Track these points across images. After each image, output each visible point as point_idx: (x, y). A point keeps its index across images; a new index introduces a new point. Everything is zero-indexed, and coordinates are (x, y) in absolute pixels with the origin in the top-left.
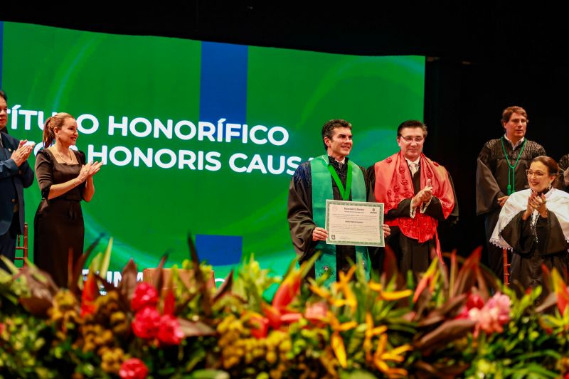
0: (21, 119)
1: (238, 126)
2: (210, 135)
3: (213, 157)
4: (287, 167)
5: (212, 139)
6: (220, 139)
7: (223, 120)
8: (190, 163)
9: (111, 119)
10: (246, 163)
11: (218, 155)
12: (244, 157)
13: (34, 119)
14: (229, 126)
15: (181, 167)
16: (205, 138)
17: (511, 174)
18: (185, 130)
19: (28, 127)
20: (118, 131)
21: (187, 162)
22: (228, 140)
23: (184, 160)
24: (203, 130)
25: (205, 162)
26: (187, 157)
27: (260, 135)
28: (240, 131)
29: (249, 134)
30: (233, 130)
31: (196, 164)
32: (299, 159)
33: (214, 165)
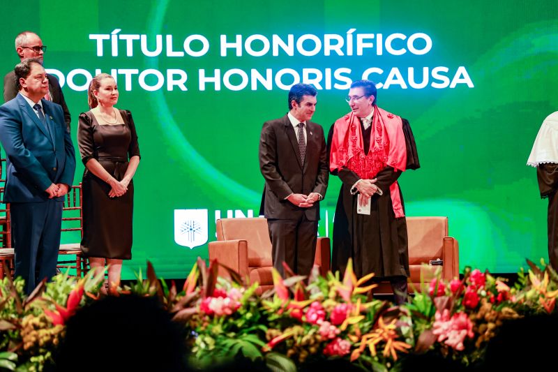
0: (122, 45)
2: (337, 49)
3: (342, 74)
6: (350, 52)
7: (352, 30)
8: (316, 83)
9: (223, 38)
11: (348, 71)
13: (137, 43)
16: (333, 52)
18: (309, 45)
19: (130, 53)
20: (231, 51)
21: (312, 81)
22: (359, 53)
23: (309, 79)
24: (329, 44)
25: (334, 81)
26: (312, 76)
27: (396, 44)
31: (323, 83)
33: (344, 83)
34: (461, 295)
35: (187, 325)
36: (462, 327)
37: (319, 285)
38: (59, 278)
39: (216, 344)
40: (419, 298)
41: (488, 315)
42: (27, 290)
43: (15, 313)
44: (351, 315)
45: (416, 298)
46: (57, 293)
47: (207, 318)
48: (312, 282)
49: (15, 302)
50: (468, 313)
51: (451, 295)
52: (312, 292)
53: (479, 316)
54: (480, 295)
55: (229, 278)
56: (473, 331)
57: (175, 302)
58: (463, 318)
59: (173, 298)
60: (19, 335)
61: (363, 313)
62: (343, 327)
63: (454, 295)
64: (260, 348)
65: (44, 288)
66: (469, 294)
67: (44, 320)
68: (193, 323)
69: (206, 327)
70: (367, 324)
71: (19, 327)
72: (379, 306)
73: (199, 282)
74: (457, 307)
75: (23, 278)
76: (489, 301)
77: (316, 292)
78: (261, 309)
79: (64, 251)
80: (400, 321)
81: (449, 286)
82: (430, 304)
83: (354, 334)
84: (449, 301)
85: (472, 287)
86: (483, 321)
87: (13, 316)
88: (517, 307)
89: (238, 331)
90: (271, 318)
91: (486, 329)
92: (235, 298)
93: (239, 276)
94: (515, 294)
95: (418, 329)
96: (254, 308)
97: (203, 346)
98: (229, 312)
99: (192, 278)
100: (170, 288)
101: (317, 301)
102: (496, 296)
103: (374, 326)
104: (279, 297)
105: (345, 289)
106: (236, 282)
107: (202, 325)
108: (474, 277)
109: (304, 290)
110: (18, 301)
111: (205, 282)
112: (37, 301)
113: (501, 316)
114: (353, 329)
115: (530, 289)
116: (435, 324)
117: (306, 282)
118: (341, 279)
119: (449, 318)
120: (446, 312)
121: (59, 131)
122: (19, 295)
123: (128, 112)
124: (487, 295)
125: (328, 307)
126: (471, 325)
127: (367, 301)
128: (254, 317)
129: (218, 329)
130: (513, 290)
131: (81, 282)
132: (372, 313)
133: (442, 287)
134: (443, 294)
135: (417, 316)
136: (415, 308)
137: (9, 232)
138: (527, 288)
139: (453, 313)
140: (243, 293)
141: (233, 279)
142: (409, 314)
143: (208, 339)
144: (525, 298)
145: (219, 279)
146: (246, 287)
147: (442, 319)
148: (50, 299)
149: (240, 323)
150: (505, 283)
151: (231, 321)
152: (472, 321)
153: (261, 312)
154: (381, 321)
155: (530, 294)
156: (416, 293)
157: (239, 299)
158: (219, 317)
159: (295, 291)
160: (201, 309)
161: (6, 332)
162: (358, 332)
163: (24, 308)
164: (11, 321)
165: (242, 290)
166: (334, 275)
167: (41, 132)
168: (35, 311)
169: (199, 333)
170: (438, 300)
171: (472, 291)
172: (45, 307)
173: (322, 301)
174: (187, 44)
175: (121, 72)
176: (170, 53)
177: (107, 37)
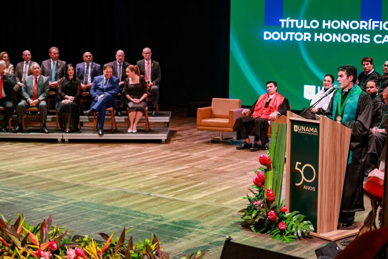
2: (365, 27)
3: (366, 37)
8: (356, 40)
9: (324, 21)
11: (369, 36)
13: (295, 23)
15: (353, 41)
16: (363, 28)
18: (354, 25)
19: (292, 26)
21: (355, 39)
23: (354, 38)
25: (363, 39)
26: (355, 37)
31: (359, 40)
33: (367, 40)
174: (311, 23)
175: (289, 33)
176: (306, 27)
177: (285, 20)
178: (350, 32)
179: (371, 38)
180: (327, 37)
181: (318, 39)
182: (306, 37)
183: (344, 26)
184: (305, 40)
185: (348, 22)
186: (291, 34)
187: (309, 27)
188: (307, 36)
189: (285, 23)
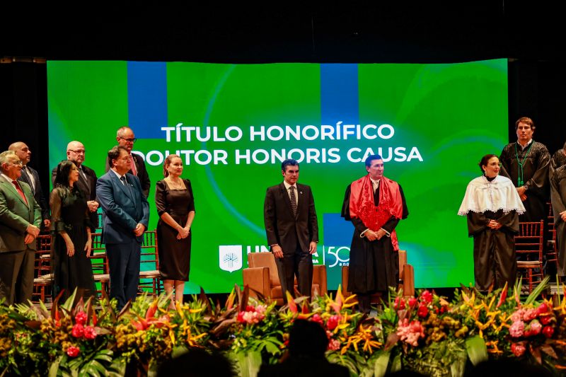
0: (183, 134)
1: (353, 126)
2: (330, 135)
3: (333, 152)
4: (394, 156)
5: (332, 138)
6: (338, 137)
7: (340, 123)
8: (316, 158)
9: (252, 128)
10: (361, 155)
11: (338, 150)
12: (359, 150)
13: (193, 133)
14: (345, 127)
15: (308, 161)
16: (327, 137)
17: (520, 169)
18: (311, 133)
19: (189, 139)
20: (257, 137)
21: (312, 157)
22: (345, 138)
24: (324, 132)
25: (328, 157)
26: (313, 154)
27: (370, 132)
28: (355, 130)
29: (362, 132)
30: (349, 130)
31: (320, 158)
32: (404, 149)
33: (335, 158)
34: (416, 309)
35: (228, 330)
36: (417, 330)
37: (318, 302)
38: (140, 298)
39: (248, 343)
40: (387, 310)
41: (434, 322)
42: (119, 307)
43: (112, 323)
44: (341, 323)
45: (385, 311)
46: (139, 309)
47: (242, 326)
48: (314, 300)
49: (111, 315)
50: (420, 321)
51: (409, 308)
52: (314, 307)
53: (428, 323)
54: (429, 308)
55: (256, 298)
56: (424, 333)
57: (220, 315)
58: (417, 325)
59: (218, 312)
60: (114, 337)
61: (349, 321)
62: (336, 331)
63: (411, 308)
64: (278, 346)
65: (130, 306)
66: (421, 307)
67: (130, 327)
68: (232, 330)
69: (241, 332)
70: (351, 329)
71: (114, 332)
72: (360, 317)
73: (236, 301)
74: (413, 317)
75: (116, 299)
76: (435, 312)
77: (316, 307)
78: (279, 319)
79: (144, 276)
80: (375, 327)
81: (408, 302)
82: (395, 315)
83: (343, 336)
84: (408, 313)
85: (423, 303)
86: (431, 326)
87: (110, 325)
88: (454, 316)
89: (263, 335)
90: (286, 326)
91: (433, 331)
92: (261, 311)
93: (263, 297)
94: (452, 307)
95: (386, 332)
96: (274, 319)
97: (239, 344)
98: (257, 321)
99: (231, 299)
100: (216, 305)
101: (317, 313)
102: (440, 309)
103: (357, 330)
104: (291, 311)
105: (336, 305)
106: (262, 301)
107: (238, 331)
108: (424, 296)
109: (309, 306)
110: (113, 315)
111: (240, 301)
112: (126, 314)
113: (443, 322)
114: (342, 333)
115: (463, 304)
116: (398, 329)
117: (310, 301)
118: (334, 298)
119: (408, 325)
120: (406, 320)
121: (138, 194)
122: (113, 310)
123: (188, 180)
124: (434, 308)
125: (325, 317)
126: (423, 329)
127: (352, 313)
128: (273, 325)
129: (249, 333)
130: (451, 305)
131: (155, 302)
132: (355, 322)
133: (403, 303)
134: (404, 308)
135: (386, 323)
136: (385, 318)
137: (107, 263)
138: (461, 303)
139: (411, 321)
140: (266, 308)
141: (260, 299)
142: (381, 322)
143: (243, 341)
144: (459, 310)
145: (250, 299)
146: (268, 304)
147: (403, 325)
148: (134, 313)
149: (264, 329)
150: (446, 299)
151: (258, 327)
152: (424, 326)
153: (279, 321)
154: (361, 327)
155: (462, 307)
156: (385, 307)
157: (263, 313)
158: (250, 325)
159: (302, 307)
160: (238, 320)
161: (105, 335)
162: (345, 334)
163: (117, 319)
164: (108, 328)
165: (266, 306)
166: (329, 295)
167: (126, 195)
168: (125, 321)
169: (237, 336)
170: (400, 312)
171: (424, 306)
172: (131, 319)
173: (320, 313)
174: (227, 133)
175: (183, 152)
176: (216, 139)
177: (173, 129)
178: (304, 144)
179: (343, 154)
180: (261, 156)
181: (243, 161)
182: (220, 157)
183: (291, 135)
184: (216, 163)
185: (298, 128)
186: (187, 153)
187: (223, 140)
188: (220, 155)
189: (173, 133)
